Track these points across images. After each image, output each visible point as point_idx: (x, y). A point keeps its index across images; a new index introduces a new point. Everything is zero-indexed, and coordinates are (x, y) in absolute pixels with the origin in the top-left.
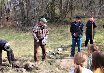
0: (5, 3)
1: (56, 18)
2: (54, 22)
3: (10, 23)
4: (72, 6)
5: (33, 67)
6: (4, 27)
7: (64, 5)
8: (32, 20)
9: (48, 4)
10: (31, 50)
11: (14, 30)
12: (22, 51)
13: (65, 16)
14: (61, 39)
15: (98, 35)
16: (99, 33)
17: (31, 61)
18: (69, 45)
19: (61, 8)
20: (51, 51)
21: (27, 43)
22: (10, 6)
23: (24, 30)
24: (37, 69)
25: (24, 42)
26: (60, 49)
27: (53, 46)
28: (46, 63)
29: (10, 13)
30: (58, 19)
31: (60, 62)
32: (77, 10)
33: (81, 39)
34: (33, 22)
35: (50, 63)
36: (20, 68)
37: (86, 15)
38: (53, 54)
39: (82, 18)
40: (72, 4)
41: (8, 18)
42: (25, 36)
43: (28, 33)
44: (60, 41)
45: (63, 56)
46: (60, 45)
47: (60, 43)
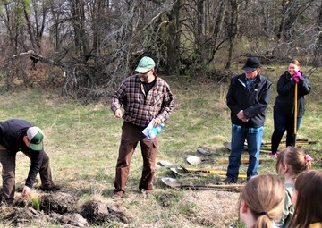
0: (28, 11)
1: (184, 62)
2: (176, 73)
3: (43, 74)
4: (232, 25)
5: (110, 211)
6: (21, 85)
7: (209, 21)
8: (109, 66)
9: (160, 17)
10: (105, 158)
11: (54, 95)
12: (76, 162)
13: (210, 57)
14: (198, 127)
15: (311, 118)
16: (314, 112)
17: (106, 194)
18: (220, 146)
19: (200, 32)
20: (166, 163)
21: (92, 137)
22: (44, 21)
23: (85, 96)
24: (122, 220)
25: (83, 132)
26: (194, 160)
27: (172, 149)
28: (148, 199)
29: (43, 42)
30: (191, 64)
31: (192, 200)
32: (249, 37)
33: (258, 129)
34: (112, 73)
35: (161, 200)
36: (69, 215)
37: (275, 55)
38: (172, 174)
39: (262, 63)
40: (232, 20)
41: (37, 56)
42: (88, 114)
43: (97, 106)
44: (192, 134)
45: (203, 179)
46: (192, 147)
47: (193, 139)
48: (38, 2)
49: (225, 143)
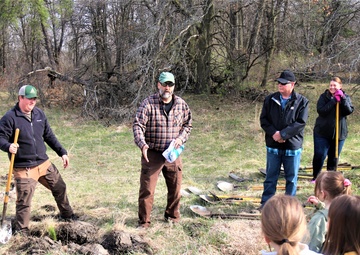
0: (45, 24)
1: (215, 79)
2: (206, 91)
3: (61, 92)
4: (268, 38)
5: (133, 242)
6: (38, 105)
7: (243, 34)
8: (134, 84)
9: (189, 31)
10: (128, 184)
11: (73, 116)
12: (96, 188)
13: (244, 74)
14: (230, 151)
15: (355, 140)
16: (359, 134)
17: (128, 223)
18: (255, 171)
19: (233, 47)
20: (195, 190)
21: (115, 161)
22: (62, 34)
23: (107, 116)
24: (147, 251)
25: (104, 156)
26: (225, 186)
27: (201, 174)
28: (175, 229)
29: (62, 58)
30: (222, 81)
31: (223, 229)
32: (287, 52)
33: (296, 152)
34: (137, 92)
35: (190, 230)
36: (89, 246)
37: (315, 71)
38: (202, 202)
39: (301, 80)
40: (268, 33)
41: (55, 73)
42: (110, 137)
43: (119, 127)
44: (224, 159)
45: (235, 207)
46: (224, 172)
47: (224, 164)
48: (57, 15)
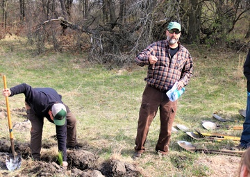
1: (205, 31)
2: (196, 41)
3: (71, 39)
5: (128, 170)
6: (51, 49)
8: (134, 34)
10: (125, 120)
11: (81, 60)
12: (98, 122)
13: (230, 27)
14: (214, 95)
17: (123, 153)
18: (236, 113)
19: (222, 2)
20: (183, 127)
21: (115, 100)
23: (110, 61)
25: (106, 95)
26: (209, 125)
27: (189, 114)
28: (164, 160)
29: (73, 9)
30: (211, 33)
31: (205, 163)
34: (136, 41)
35: (176, 162)
36: (89, 171)
38: (188, 138)
41: (66, 23)
42: (112, 79)
43: (120, 71)
44: (209, 101)
45: (217, 144)
46: (208, 113)
47: (209, 105)
49: (241, 111)
